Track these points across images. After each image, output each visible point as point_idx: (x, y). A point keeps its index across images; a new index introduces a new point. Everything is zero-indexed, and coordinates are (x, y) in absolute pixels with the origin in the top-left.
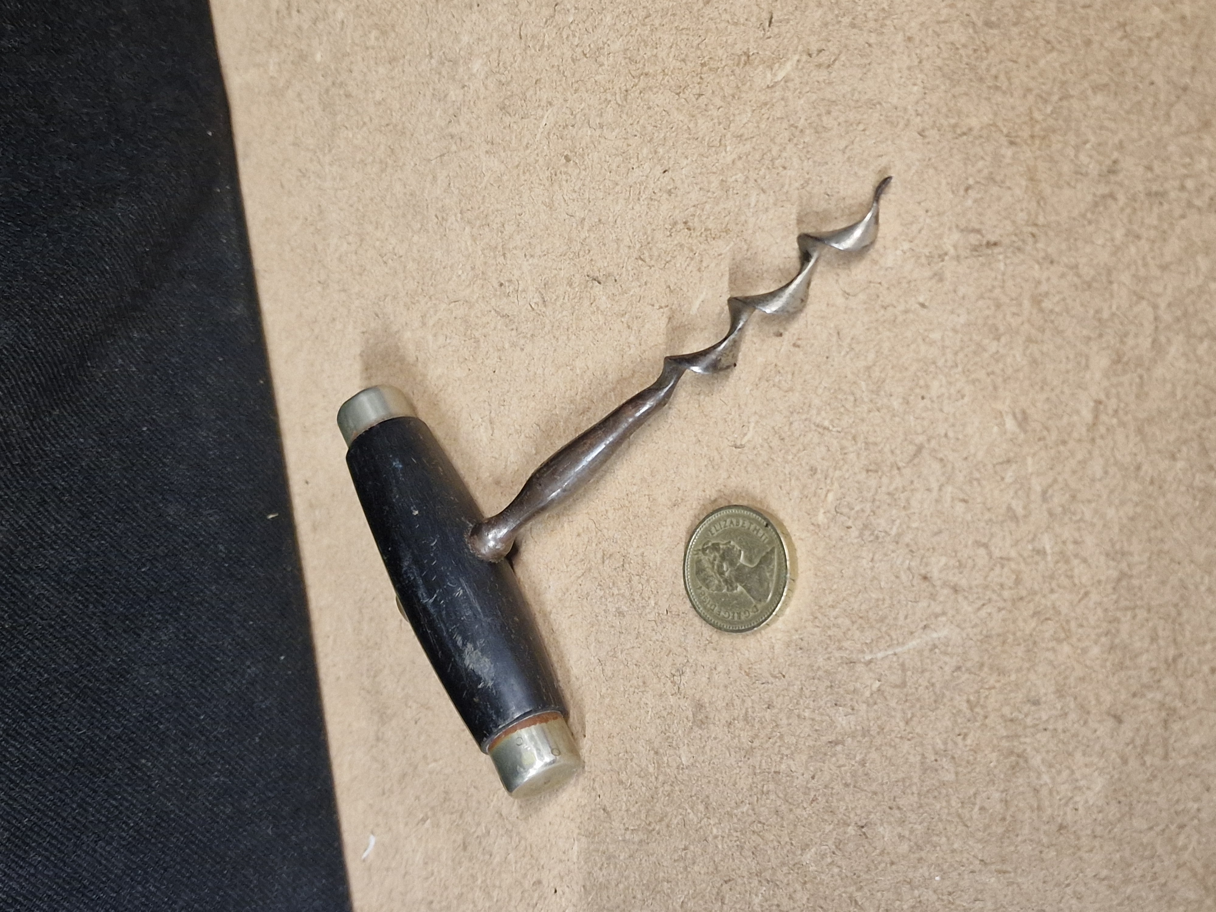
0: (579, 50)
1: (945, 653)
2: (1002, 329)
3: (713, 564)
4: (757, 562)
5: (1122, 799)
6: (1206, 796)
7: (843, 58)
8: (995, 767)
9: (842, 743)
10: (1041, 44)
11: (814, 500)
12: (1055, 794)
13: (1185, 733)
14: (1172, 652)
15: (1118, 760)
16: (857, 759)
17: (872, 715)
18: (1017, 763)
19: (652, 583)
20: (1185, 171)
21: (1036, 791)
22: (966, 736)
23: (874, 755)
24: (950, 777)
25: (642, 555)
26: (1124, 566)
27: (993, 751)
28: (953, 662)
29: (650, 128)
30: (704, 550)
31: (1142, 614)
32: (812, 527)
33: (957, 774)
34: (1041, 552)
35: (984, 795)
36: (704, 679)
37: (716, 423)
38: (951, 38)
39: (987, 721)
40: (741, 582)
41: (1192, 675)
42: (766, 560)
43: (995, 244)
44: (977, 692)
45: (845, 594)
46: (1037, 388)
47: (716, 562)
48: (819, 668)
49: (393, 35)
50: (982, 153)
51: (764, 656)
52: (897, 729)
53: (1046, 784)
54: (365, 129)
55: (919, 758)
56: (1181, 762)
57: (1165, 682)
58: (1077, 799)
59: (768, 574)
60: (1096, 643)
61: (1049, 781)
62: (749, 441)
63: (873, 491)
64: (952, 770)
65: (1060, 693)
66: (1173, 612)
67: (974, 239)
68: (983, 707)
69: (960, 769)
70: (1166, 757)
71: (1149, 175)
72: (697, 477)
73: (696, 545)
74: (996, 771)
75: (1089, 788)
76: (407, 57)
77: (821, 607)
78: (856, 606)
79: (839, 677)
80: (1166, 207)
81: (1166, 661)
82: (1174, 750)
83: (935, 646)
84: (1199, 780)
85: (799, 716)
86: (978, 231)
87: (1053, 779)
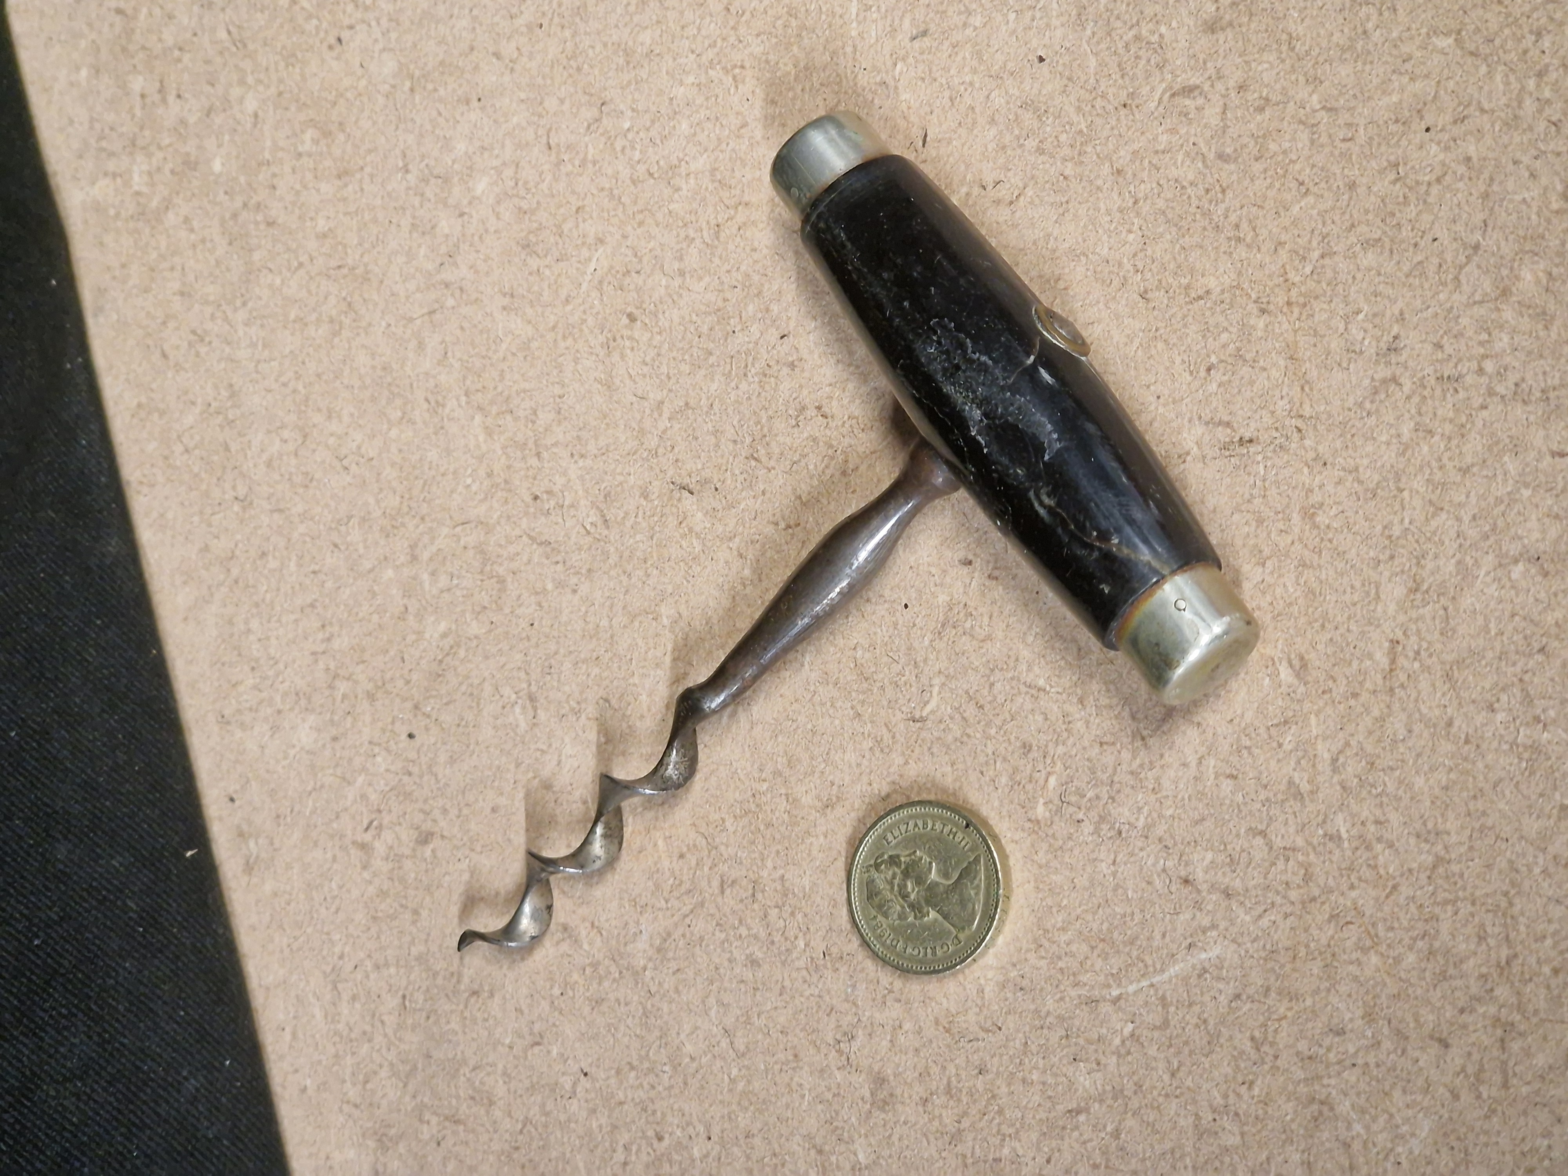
0: (641, 169)
1: (1219, 979)
2: (1267, 551)
3: (891, 884)
4: (955, 876)
5: (1455, 1144)
6: (1557, 1130)
7: (1029, 192)
8: (1293, 1120)
9: (1087, 1110)
10: (1294, 185)
11: (1029, 787)
12: (1370, 1145)
13: (1527, 1053)
14: (1505, 953)
15: (1448, 1095)
16: (1109, 1129)
17: (1124, 1069)
18: (1321, 1113)
19: (799, 917)
20: (1482, 351)
21: (1347, 1146)
22: (1252, 1083)
23: (1130, 1122)
24: (1233, 1140)
25: (782, 877)
26: (1439, 848)
27: (1289, 1100)
28: (1230, 990)
29: (756, 278)
30: (877, 866)
31: (1465, 908)
32: (1028, 825)
33: (1242, 1134)
34: (1335, 838)
35: (1280, 1159)
36: (885, 1043)
37: (882, 688)
38: (1174, 173)
39: (1279, 1062)
40: (934, 907)
41: (1531, 980)
42: (967, 873)
43: (1251, 441)
44: (1264, 1025)
45: (1079, 911)
46: (1317, 625)
47: (896, 882)
48: (1048, 1013)
49: (342, 137)
50: (1225, 324)
51: (970, 1003)
52: (1159, 1085)
53: (1358, 1135)
54: (302, 272)
55: (1191, 1119)
56: (1525, 1090)
57: (1497, 992)
58: (1400, 1149)
59: (972, 893)
60: (1411, 948)
61: (1362, 1132)
62: (932, 712)
63: (1110, 770)
64: (1236, 1130)
65: (1369, 1017)
66: (1504, 904)
67: (1222, 434)
68: (1272, 1044)
69: (1246, 1128)
70: (1505, 1085)
71: (1440, 356)
72: (859, 765)
73: (864, 861)
74: (1294, 1126)
75: (1413, 1135)
76: (368, 170)
77: (1046, 931)
78: (1095, 926)
79: (1077, 1022)
80: (1462, 394)
81: (1498, 965)
82: (1515, 1074)
83: (1205, 971)
84: (1546, 1110)
85: (1024, 1081)
86: (1228, 424)
87: (1367, 1128)
